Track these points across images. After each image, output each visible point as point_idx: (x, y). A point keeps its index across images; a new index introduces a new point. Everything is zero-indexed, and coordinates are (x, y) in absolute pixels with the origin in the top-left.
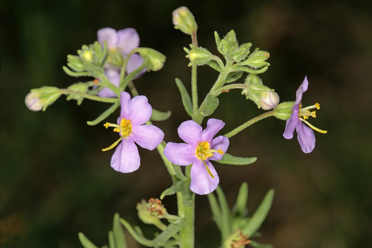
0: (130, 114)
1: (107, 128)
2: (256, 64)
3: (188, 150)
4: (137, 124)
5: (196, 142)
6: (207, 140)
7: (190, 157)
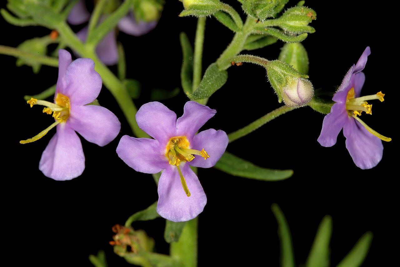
0: (68, 87)
1: (31, 106)
2: (291, 27)
3: (154, 149)
4: (80, 103)
5: (166, 137)
6: (185, 134)
7: (157, 159)
